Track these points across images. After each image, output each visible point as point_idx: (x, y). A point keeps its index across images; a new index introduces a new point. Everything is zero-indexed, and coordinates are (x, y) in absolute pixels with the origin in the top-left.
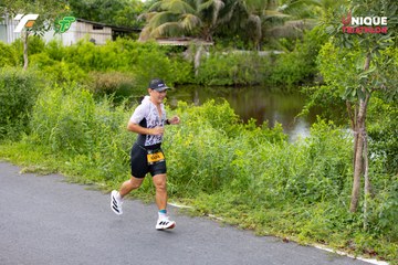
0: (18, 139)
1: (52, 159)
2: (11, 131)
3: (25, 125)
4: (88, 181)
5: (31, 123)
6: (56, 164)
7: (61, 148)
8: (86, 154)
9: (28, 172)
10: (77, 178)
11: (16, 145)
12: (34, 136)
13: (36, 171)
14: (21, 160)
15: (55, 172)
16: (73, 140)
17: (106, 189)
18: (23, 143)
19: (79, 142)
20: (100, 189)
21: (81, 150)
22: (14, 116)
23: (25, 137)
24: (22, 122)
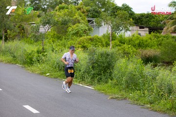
0: (107, 82)
1: (123, 92)
2: (103, 78)
3: (110, 75)
4: (142, 104)
5: (113, 75)
6: (125, 95)
7: (128, 87)
8: (140, 90)
9: (112, 98)
10: (136, 102)
11: (106, 85)
12: (115, 81)
13: (116, 98)
14: (109, 92)
15: (125, 99)
16: (133, 83)
17: (150, 108)
18: (109, 84)
19: (136, 85)
20: (148, 108)
21: (138, 88)
22: (105, 71)
23: (110, 81)
24: (108, 74)
